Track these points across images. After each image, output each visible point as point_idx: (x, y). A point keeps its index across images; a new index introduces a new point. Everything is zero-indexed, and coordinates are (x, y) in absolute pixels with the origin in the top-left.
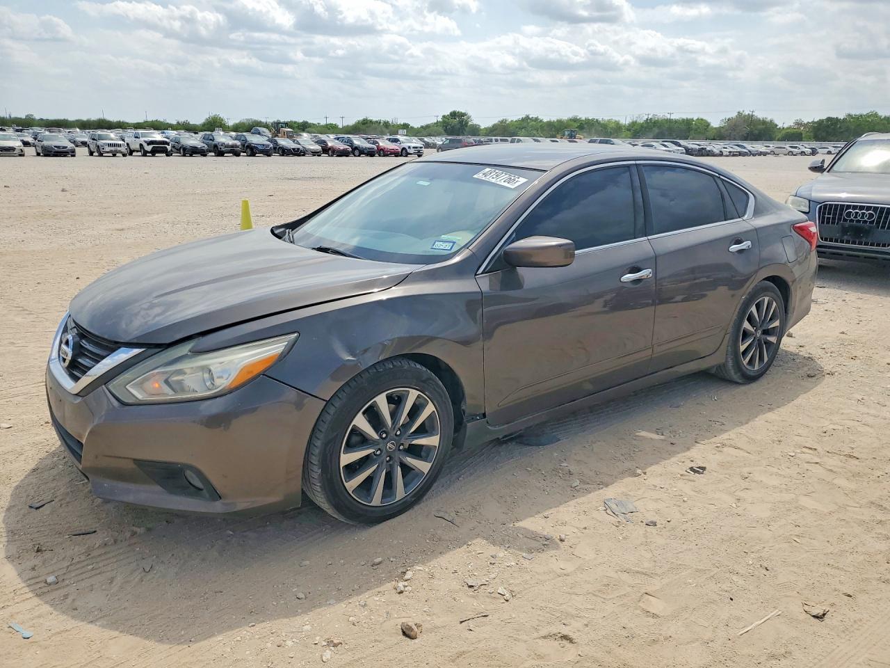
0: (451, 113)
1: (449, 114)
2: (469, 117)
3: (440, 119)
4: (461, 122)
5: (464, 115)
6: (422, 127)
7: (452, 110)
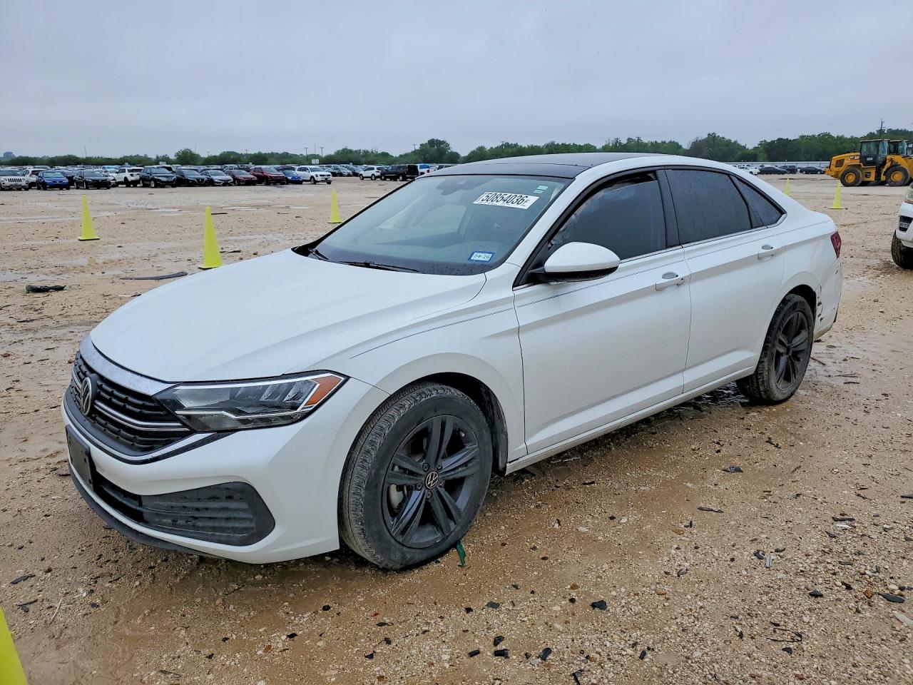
0: (429, 141)
1: (427, 142)
2: (448, 145)
3: (418, 147)
4: (438, 150)
5: (443, 142)
6: (401, 156)
7: (430, 138)
